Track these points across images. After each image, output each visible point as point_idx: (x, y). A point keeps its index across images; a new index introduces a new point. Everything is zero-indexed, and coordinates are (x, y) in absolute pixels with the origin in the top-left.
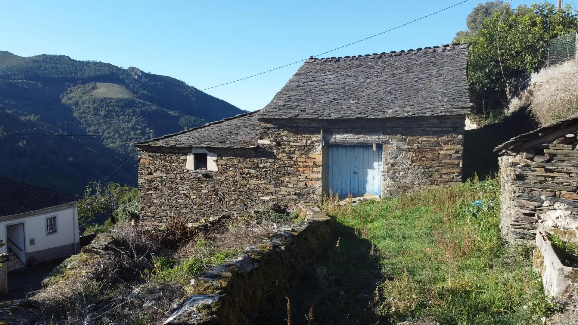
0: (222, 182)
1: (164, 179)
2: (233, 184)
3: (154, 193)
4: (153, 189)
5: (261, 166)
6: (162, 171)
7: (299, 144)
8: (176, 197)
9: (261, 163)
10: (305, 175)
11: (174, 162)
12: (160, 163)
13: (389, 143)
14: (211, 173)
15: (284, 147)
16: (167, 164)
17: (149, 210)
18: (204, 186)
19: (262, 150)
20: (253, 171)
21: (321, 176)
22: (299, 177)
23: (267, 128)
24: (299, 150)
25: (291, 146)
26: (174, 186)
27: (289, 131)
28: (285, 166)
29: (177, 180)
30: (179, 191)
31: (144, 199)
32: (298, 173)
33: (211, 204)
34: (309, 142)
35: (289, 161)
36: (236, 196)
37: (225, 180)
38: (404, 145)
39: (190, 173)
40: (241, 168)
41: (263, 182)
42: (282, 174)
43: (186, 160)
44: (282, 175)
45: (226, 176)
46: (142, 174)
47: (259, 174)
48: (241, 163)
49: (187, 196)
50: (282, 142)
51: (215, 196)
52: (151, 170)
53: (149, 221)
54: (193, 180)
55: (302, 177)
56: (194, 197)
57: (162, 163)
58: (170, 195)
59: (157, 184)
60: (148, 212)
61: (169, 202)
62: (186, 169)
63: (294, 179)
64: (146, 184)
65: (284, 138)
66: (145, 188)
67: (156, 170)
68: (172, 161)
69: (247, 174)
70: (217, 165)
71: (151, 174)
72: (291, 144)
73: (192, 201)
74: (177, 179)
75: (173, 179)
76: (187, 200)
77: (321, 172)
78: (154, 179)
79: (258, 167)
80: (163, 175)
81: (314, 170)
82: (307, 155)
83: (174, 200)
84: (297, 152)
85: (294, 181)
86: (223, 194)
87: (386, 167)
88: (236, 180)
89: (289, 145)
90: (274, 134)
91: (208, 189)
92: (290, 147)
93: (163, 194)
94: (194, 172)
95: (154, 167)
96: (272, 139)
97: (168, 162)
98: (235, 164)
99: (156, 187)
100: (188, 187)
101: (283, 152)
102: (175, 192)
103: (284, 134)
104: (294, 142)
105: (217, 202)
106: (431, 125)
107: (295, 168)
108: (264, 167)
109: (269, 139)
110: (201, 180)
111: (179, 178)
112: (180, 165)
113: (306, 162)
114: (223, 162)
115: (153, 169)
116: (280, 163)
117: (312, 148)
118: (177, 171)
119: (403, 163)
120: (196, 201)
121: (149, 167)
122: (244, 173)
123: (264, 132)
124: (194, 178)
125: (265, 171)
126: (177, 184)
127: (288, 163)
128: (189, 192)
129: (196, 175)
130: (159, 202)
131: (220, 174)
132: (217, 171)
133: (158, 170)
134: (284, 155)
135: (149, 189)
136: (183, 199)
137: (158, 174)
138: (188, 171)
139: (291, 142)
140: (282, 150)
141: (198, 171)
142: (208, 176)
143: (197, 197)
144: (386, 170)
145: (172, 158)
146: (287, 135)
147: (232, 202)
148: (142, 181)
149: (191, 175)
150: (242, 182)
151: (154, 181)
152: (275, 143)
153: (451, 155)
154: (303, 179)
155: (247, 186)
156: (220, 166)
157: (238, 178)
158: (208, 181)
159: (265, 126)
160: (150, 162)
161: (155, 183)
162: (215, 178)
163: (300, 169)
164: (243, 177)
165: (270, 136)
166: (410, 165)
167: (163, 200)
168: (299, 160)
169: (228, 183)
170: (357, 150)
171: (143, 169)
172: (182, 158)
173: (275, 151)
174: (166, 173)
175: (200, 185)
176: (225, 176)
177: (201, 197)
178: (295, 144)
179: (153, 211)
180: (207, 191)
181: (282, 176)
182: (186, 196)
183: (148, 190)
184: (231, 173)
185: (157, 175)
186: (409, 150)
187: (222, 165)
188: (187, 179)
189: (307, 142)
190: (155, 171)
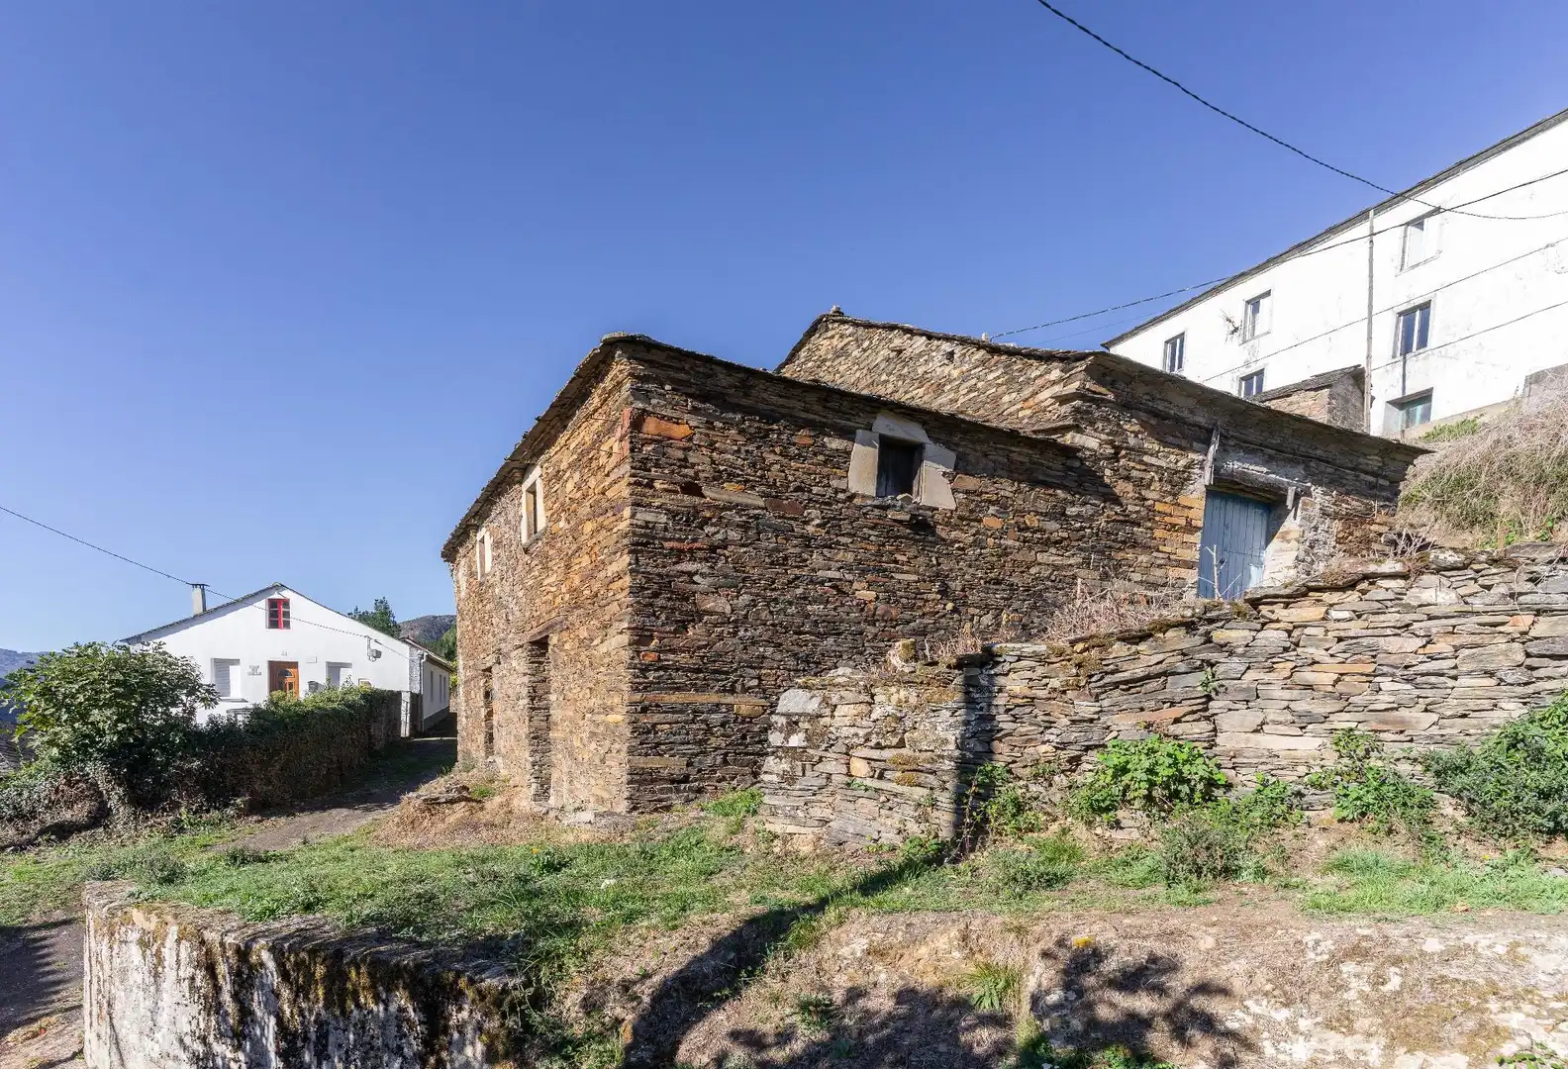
0: (963, 549)
1: (756, 517)
2: (995, 559)
3: (706, 570)
4: (700, 554)
5: (1071, 511)
6: (748, 484)
7: (1164, 465)
8: (799, 591)
9: (1073, 504)
10: (1167, 549)
11: (800, 455)
12: (739, 451)
13: (1310, 495)
14: (932, 517)
15: (1132, 464)
16: (771, 458)
17: (679, 643)
18: (905, 559)
19: (1077, 464)
20: (1052, 525)
21: (1198, 557)
22: (1155, 554)
23: (1093, 400)
24: (1160, 480)
25: (1146, 464)
26: (798, 550)
27: (1143, 424)
28: (1128, 521)
29: (810, 529)
30: (814, 570)
31: (656, 595)
32: (1153, 543)
33: (926, 621)
34: (1182, 462)
35: (1138, 508)
36: (1002, 598)
37: (976, 544)
38: (1329, 502)
39: (860, 508)
40: (1020, 513)
41: (1072, 561)
42: (1121, 542)
43: (849, 453)
44: (1118, 546)
45: (978, 533)
46: (650, 485)
47: (1065, 535)
48: (1021, 492)
49: (844, 593)
50: (1127, 448)
51: (939, 596)
52: (697, 473)
53: (678, 689)
54: (871, 532)
55: (1161, 555)
56: (871, 595)
57: (747, 451)
58: (773, 583)
59: (719, 536)
60: (673, 651)
61: (771, 613)
62: (844, 491)
63: (1144, 558)
64: (666, 529)
65: (1132, 441)
66: (663, 548)
67: (717, 478)
68: (793, 450)
69: (1038, 531)
70: (954, 491)
71: (692, 489)
72: (1146, 458)
73: (862, 610)
74: (806, 523)
75: (792, 522)
76: (843, 605)
77: (1199, 546)
78: (708, 514)
79: (1063, 514)
80: (749, 501)
81: (1188, 538)
82: (1175, 495)
83: (790, 603)
84: (1156, 485)
85: (1144, 565)
86: (963, 590)
87: (1302, 547)
88: (1006, 549)
89: (1141, 462)
90: (1108, 420)
91: (917, 573)
92: (1143, 467)
93: (744, 580)
94: (876, 503)
95: (713, 462)
96: (1103, 437)
97: (773, 452)
98: (1007, 494)
99: (713, 549)
100: (850, 557)
101: (1127, 478)
102: (797, 572)
103: (1132, 429)
104: (1152, 455)
105: (944, 616)
106: (1369, 468)
107: (1147, 529)
108: (1079, 515)
109: (1096, 434)
110: (897, 537)
111: (817, 521)
112: (825, 471)
113: (1171, 516)
114: (971, 482)
115: (705, 470)
116: (1118, 509)
117: (1188, 479)
118: (810, 491)
119: (1325, 543)
120: (876, 609)
121: (685, 460)
122: (1027, 529)
123: (1087, 412)
124: (872, 528)
125: (1078, 530)
126: (807, 542)
127: (1136, 512)
128: (849, 577)
129: (880, 517)
130: (728, 609)
131: (959, 522)
132: (952, 511)
133: (731, 477)
134: (1130, 487)
135: (681, 551)
136: (828, 602)
137: (730, 492)
138: (853, 496)
139: (1146, 453)
140: (1126, 473)
141: (888, 500)
142: (922, 526)
143: (877, 598)
144: (1302, 555)
145: (794, 439)
146: (1139, 432)
147: (990, 616)
148: (650, 517)
149: (864, 514)
150: (1019, 557)
151: (706, 521)
152: (1110, 451)
153: (1380, 535)
154: (1162, 562)
155: (1033, 571)
156: (961, 496)
157: (1010, 542)
158: (919, 541)
159: (1094, 393)
160: (690, 439)
161: (709, 529)
162: (943, 535)
163: (1158, 533)
164: (1024, 542)
165: (1100, 425)
166: (1334, 547)
167: (745, 599)
168: (1159, 507)
169: (981, 554)
170: (1230, 505)
171: (657, 465)
172: (835, 444)
173: (1108, 472)
174: (763, 495)
175: (891, 553)
176: (973, 531)
177: (891, 596)
178: (1153, 460)
179: (700, 648)
180: (915, 577)
181: (1120, 549)
182: (840, 591)
183: (679, 555)
184: (992, 521)
185: (725, 497)
186: (1335, 516)
187: (967, 492)
188: (846, 527)
189: (1177, 461)
190: (715, 479)
